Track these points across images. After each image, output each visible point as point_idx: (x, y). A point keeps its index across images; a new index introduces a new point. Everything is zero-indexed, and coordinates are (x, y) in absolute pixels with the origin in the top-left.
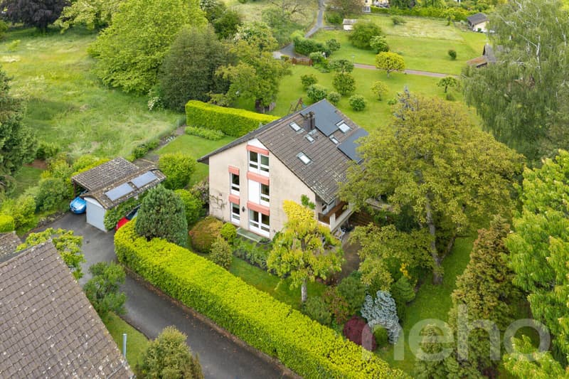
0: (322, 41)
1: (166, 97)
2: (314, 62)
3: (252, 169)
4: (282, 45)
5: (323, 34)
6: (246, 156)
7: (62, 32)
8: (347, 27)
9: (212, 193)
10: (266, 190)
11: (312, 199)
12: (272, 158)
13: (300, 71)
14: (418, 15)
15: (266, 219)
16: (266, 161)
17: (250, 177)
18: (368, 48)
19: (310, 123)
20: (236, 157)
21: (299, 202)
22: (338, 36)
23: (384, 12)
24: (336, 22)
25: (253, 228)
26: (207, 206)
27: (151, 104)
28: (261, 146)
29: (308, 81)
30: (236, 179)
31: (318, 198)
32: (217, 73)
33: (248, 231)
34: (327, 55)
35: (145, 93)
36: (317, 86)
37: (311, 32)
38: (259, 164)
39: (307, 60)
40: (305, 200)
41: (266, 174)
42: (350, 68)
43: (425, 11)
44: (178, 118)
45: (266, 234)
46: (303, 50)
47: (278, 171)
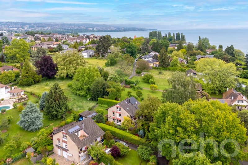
0: (134, 80)
1: (92, 97)
2: (131, 87)
3: (117, 111)
4: (121, 82)
5: (134, 78)
6: (116, 108)
7: (57, 79)
8: (142, 75)
9: (109, 116)
10: (120, 115)
11: (129, 116)
12: (121, 108)
13: (127, 90)
14: (169, 70)
15: (120, 121)
16: (120, 109)
17: (117, 112)
18: (148, 83)
19: (129, 102)
20: (114, 108)
21: (127, 117)
22: (139, 78)
23: (157, 69)
24: (139, 73)
25: (117, 123)
26: (107, 120)
27: (88, 99)
28: (119, 106)
29: (129, 93)
30: (114, 113)
31: (130, 116)
32: (105, 90)
33: (116, 124)
34: (136, 85)
35: (86, 96)
36: (131, 94)
37: (131, 77)
38: (119, 110)
39: (129, 86)
40: (128, 116)
41: (120, 112)
42: (142, 89)
43: (171, 68)
44: (96, 103)
45: (120, 124)
46: (128, 83)
47: (123, 111)
